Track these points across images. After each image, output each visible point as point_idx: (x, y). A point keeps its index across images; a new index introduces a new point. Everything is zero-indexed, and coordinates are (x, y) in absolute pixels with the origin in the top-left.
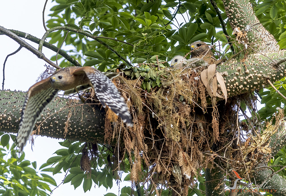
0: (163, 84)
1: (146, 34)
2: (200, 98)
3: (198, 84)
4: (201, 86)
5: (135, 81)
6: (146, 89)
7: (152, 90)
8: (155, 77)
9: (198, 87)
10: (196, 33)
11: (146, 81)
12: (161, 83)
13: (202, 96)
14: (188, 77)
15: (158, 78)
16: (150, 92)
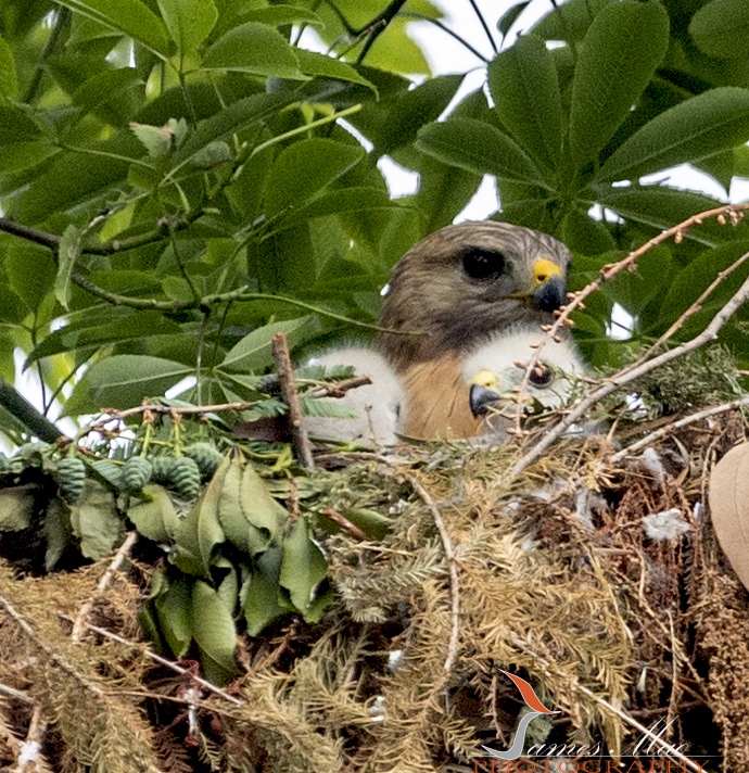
0: (347, 590)
1: (174, 127)
2: (710, 713)
3: (682, 584)
4: (718, 597)
5: (78, 580)
6: (195, 652)
7: (245, 658)
8: (265, 532)
9: (684, 607)
10: (651, 92)
11: (184, 579)
12: (326, 588)
13: (730, 696)
14: (580, 518)
15: (296, 544)
16: (231, 673)
